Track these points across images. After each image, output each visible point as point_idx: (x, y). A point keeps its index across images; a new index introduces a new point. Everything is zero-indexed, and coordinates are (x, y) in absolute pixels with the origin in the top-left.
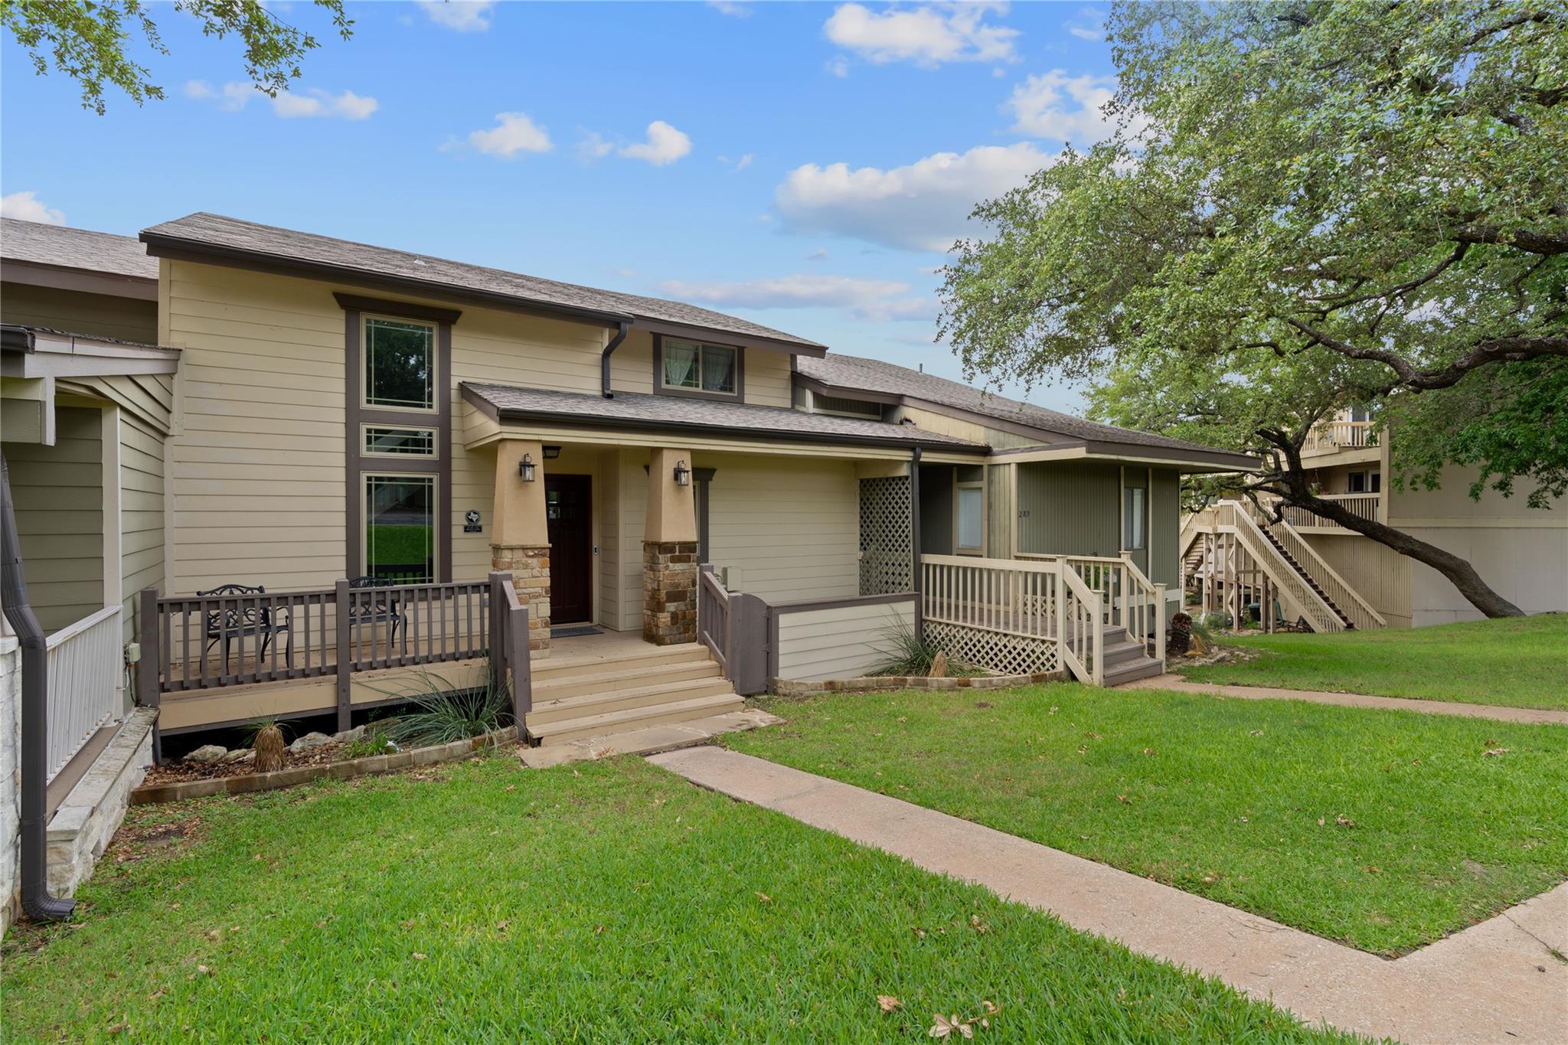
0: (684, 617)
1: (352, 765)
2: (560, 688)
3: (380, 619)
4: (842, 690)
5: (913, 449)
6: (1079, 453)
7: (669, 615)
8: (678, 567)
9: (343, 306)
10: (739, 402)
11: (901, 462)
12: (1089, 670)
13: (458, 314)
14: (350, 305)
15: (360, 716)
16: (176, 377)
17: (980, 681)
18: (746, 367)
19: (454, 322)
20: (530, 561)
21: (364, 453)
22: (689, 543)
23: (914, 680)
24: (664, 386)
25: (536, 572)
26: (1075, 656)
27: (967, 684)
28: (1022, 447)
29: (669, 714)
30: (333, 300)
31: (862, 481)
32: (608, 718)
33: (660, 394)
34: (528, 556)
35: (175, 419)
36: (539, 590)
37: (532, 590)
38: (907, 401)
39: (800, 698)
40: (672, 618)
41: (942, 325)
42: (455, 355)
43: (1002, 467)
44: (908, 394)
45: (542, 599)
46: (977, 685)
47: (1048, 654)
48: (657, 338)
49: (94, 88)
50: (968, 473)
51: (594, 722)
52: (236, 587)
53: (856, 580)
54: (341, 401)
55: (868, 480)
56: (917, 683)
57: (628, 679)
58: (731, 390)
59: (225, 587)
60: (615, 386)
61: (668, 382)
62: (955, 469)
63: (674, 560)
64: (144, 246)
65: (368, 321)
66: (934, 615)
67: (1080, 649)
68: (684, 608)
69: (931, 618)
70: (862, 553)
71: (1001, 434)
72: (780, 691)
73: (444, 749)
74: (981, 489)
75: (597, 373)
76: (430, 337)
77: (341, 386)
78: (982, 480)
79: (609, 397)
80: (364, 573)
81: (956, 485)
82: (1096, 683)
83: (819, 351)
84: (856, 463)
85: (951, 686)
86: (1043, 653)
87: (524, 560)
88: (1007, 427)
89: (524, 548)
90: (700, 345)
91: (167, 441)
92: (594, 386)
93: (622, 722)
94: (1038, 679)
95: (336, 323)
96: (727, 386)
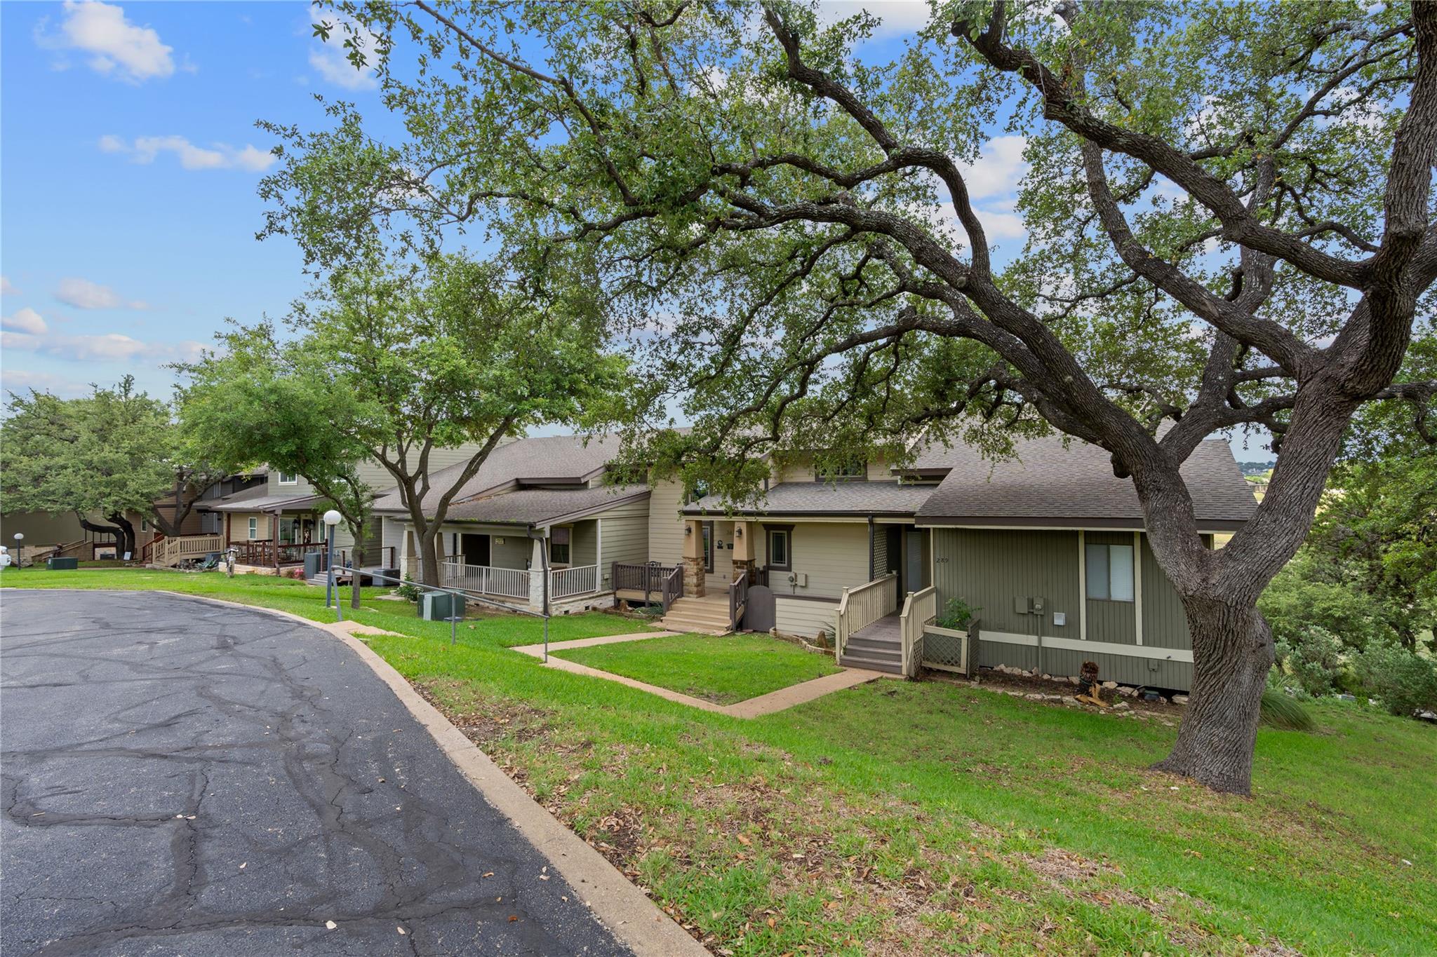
1: (631, 614)
2: (683, 607)
10: (865, 480)
16: (650, 499)
20: (690, 562)
24: (820, 477)
25: (692, 567)
36: (693, 573)
45: (694, 577)
61: (823, 474)
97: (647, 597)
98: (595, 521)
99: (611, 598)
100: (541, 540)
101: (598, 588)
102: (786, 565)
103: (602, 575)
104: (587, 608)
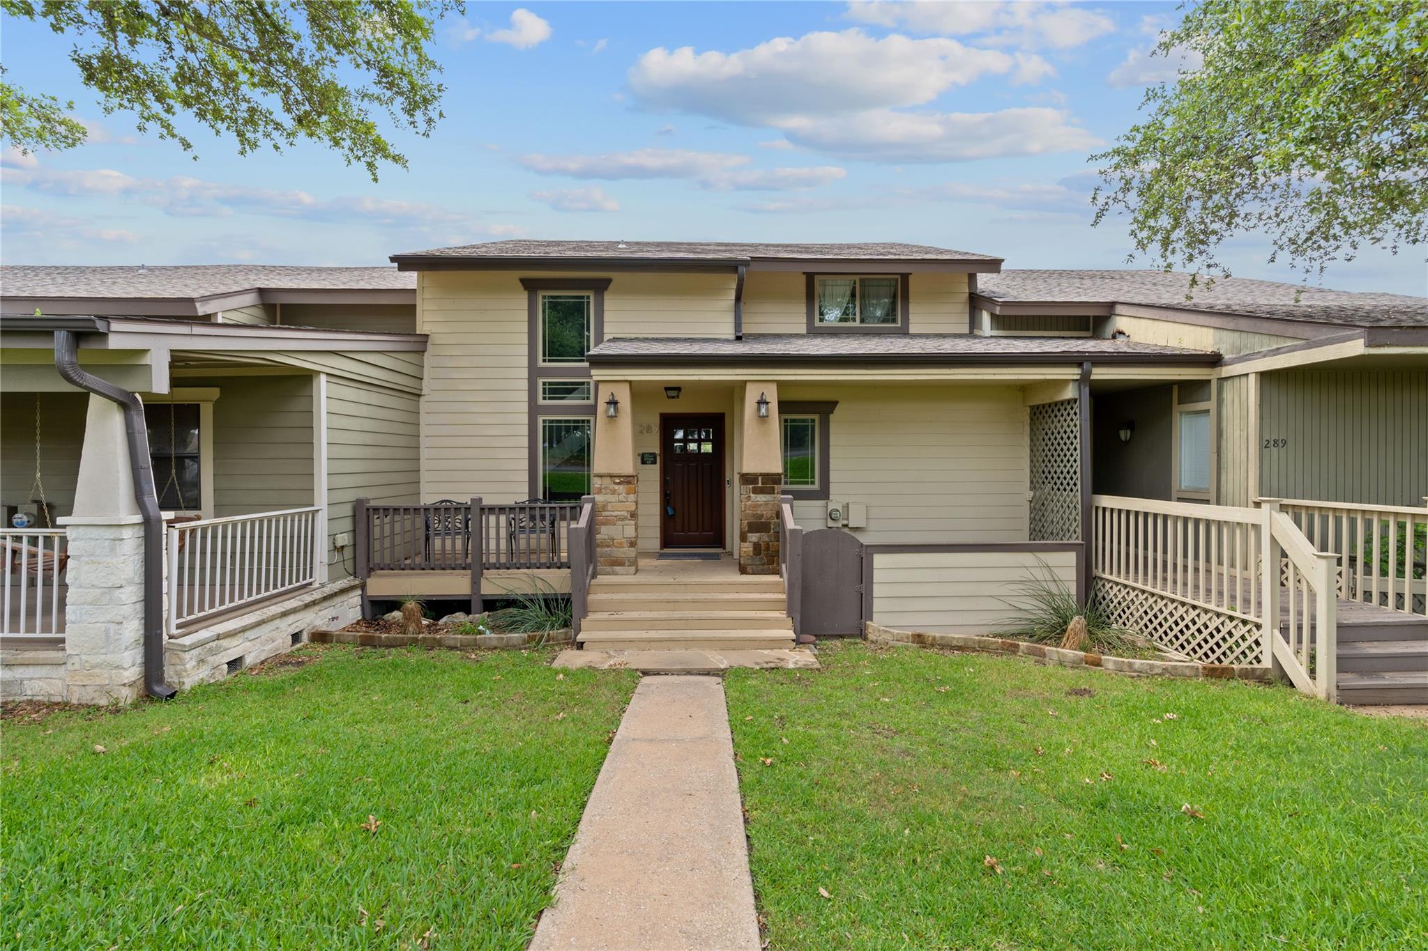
0: (767, 548)
1: (435, 639)
2: (622, 602)
3: (542, 532)
4: (932, 645)
5: (1080, 365)
6: (1355, 348)
7: (751, 545)
8: (761, 498)
9: (526, 288)
10: (904, 333)
11: (1066, 382)
12: (1312, 673)
13: (609, 281)
14: (531, 286)
15: (490, 605)
16: (426, 354)
17: (1115, 662)
18: (911, 295)
19: (606, 289)
20: (616, 487)
21: (541, 401)
22: (772, 474)
23: (1028, 648)
24: (817, 323)
25: (621, 498)
26: (1290, 650)
27: (1098, 663)
28: (1265, 349)
29: (708, 640)
30: (520, 284)
31: (1032, 407)
32: (652, 634)
33: (814, 332)
34: (615, 483)
35: (426, 384)
36: (624, 513)
37: (619, 513)
38: (1119, 309)
39: (888, 648)
40: (755, 549)
41: (1101, 200)
42: (607, 316)
43: (1237, 381)
44: (1122, 299)
45: (628, 522)
46: (1111, 666)
47: (1250, 640)
48: (810, 277)
49: (370, 165)
50: (1192, 390)
51: (639, 636)
52: (449, 501)
53: (1026, 525)
54: (524, 362)
55: (1038, 407)
56: (1031, 652)
57: (687, 601)
58: (894, 321)
59: (442, 502)
60: (746, 330)
61: (821, 320)
62: (1175, 388)
63: (756, 491)
64: (396, 265)
65: (544, 297)
66: (1111, 573)
67: (1300, 641)
68: (767, 539)
69: (1107, 576)
70: (1032, 493)
71: (1236, 335)
72: (871, 637)
73: (502, 639)
74: (1208, 411)
75: (730, 318)
76: (588, 303)
77: (524, 350)
78: (1209, 399)
79: (739, 338)
80: (541, 496)
81: (1176, 408)
82: (1322, 696)
83: (993, 265)
84: (1024, 388)
85: (1074, 662)
86: (1243, 638)
87: (612, 486)
88: (1243, 324)
89: (612, 476)
90: (857, 278)
91: (422, 399)
92: (728, 331)
93: (660, 640)
94: (1214, 673)
95: (522, 299)
96: (890, 316)
97: (476, 583)
98: (306, 378)
99: (355, 598)
100: (126, 404)
101: (321, 574)
102: (816, 486)
103: (332, 536)
104: (296, 637)
